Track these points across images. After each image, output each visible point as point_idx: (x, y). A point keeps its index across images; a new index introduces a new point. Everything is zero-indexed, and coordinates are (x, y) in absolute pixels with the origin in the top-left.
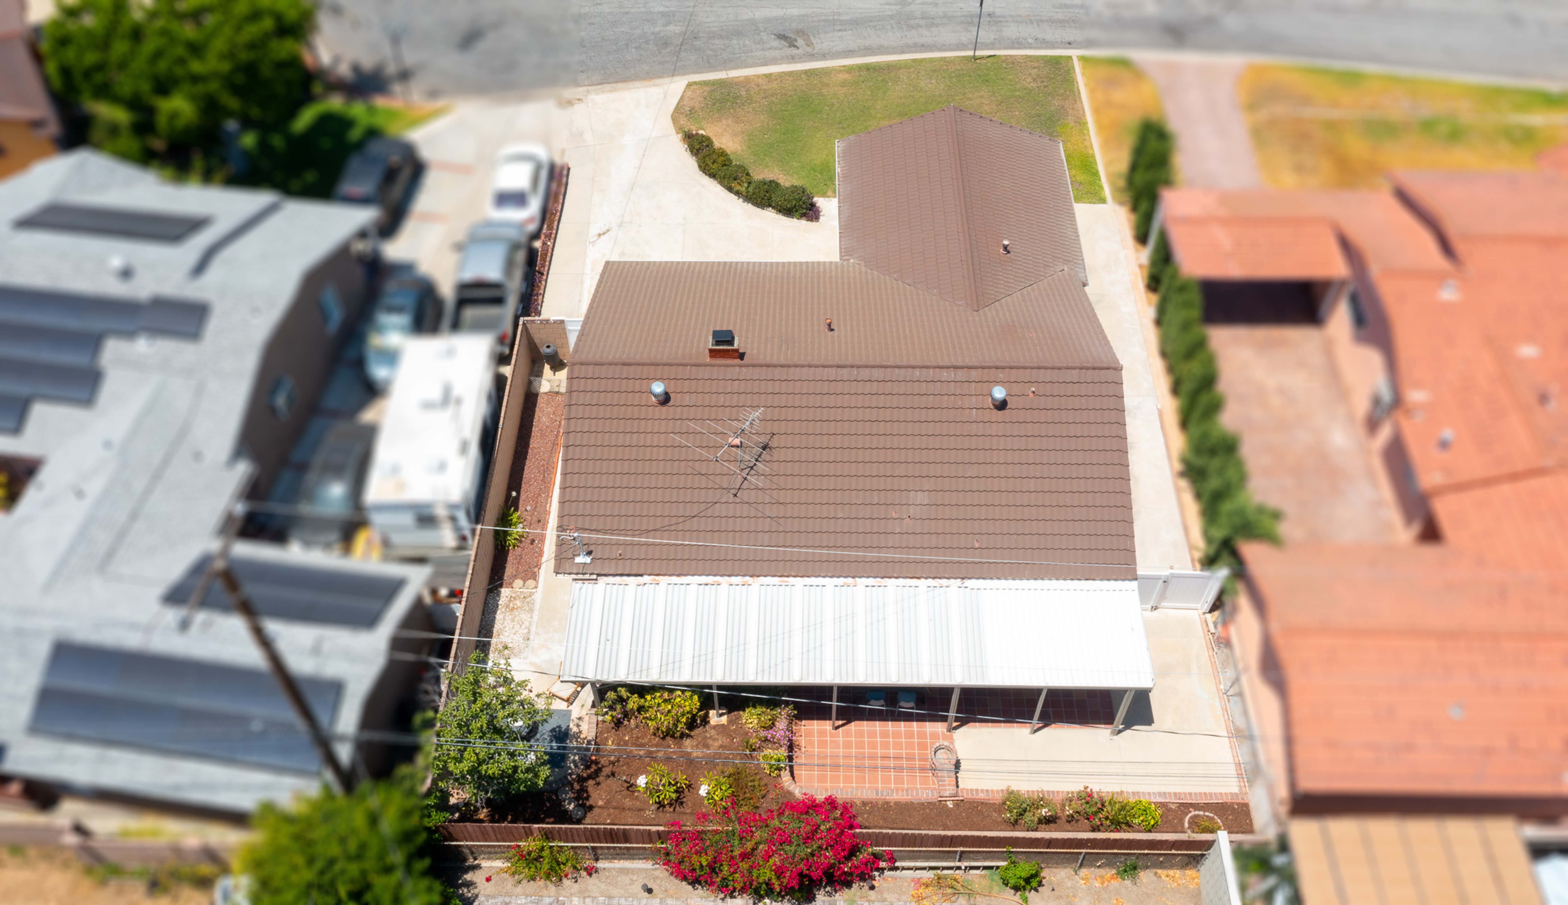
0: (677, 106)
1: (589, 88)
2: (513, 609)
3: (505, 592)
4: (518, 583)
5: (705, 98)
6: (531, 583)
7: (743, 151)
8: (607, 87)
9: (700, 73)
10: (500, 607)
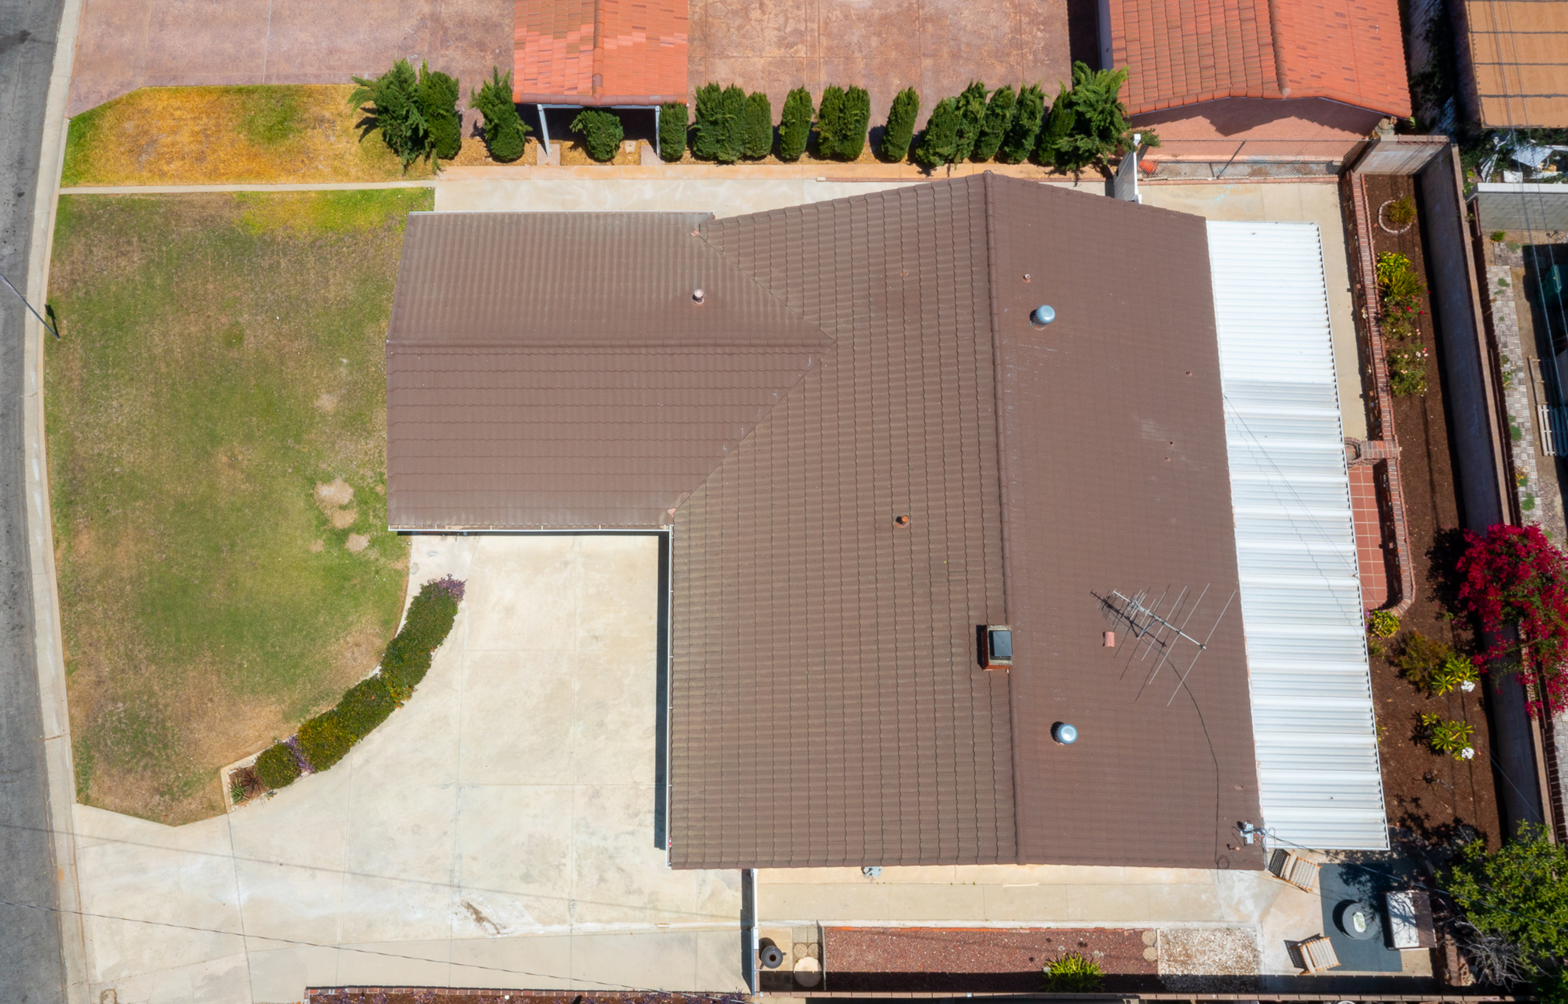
0: (148, 818)
1: (69, 983)
2: (1188, 956)
3: (1163, 969)
4: (1148, 954)
5: (130, 771)
6: (1146, 938)
7: (281, 701)
8: (69, 948)
9: (46, 784)
10: (1186, 972)
